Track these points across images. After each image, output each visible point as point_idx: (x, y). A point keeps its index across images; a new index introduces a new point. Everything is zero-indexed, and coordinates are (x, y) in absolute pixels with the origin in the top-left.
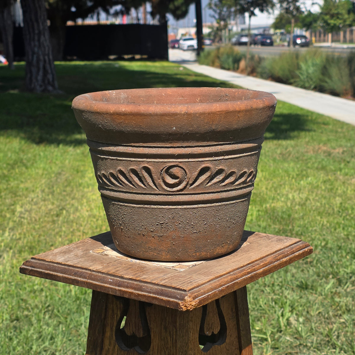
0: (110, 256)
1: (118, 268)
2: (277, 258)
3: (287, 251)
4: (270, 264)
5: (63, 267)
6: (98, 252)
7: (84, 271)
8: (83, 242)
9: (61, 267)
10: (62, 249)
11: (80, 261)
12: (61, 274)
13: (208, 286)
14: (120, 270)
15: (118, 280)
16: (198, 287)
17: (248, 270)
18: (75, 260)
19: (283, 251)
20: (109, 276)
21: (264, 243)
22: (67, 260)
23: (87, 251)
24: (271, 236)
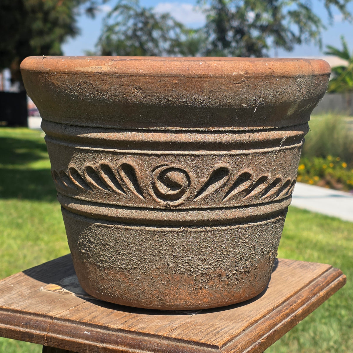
2: (313, 292)
3: (322, 281)
4: (307, 301)
5: (5, 313)
7: (40, 318)
11: (31, 303)
13: (243, 339)
14: (98, 316)
15: (100, 333)
16: (231, 340)
17: (286, 310)
18: (22, 302)
19: (317, 282)
20: (84, 326)
21: (285, 270)
22: (10, 303)
23: (35, 288)
24: (287, 262)
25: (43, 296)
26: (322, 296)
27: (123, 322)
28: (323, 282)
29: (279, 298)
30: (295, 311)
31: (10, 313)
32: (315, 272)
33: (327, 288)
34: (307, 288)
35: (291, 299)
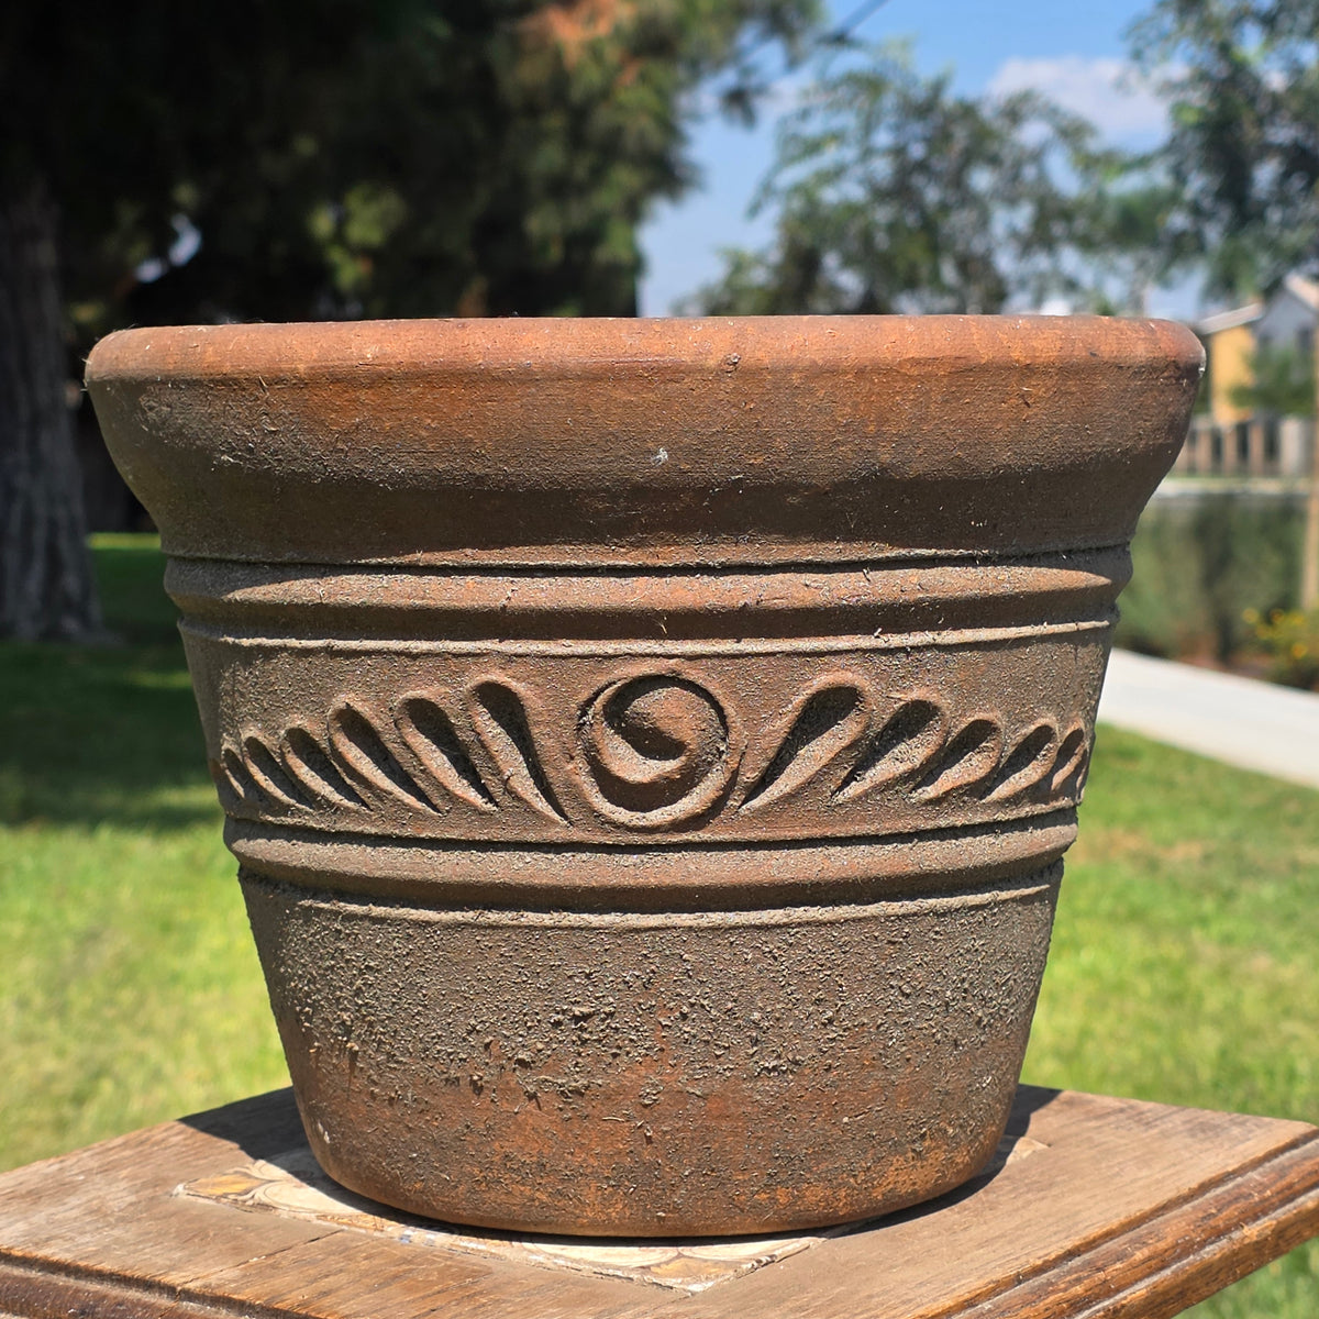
0: (284, 1214)
1: (327, 1276)
2: (1212, 1222)
3: (1261, 1184)
4: (1179, 1258)
5: (18, 1272)
6: (219, 1191)
7: (133, 1294)
8: (142, 1143)
10: (21, 1179)
11: (117, 1240)
14: (338, 1289)
17: (1074, 1286)
18: (88, 1235)
19: (1238, 1186)
21: (1123, 1141)
22: (44, 1237)
23: (157, 1189)
24: (1149, 1111)
25: (172, 1215)
26: (1255, 1239)
27: (424, 1311)
28: (1263, 1187)
29: (1054, 1239)
30: (1118, 1291)
31: (34, 1272)
32: (1241, 1147)
33: (1280, 1211)
34: (1187, 1207)
35: (1104, 1246)
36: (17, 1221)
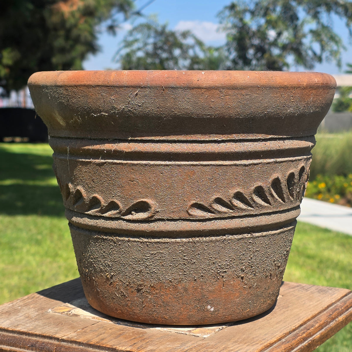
0: (82, 317)
1: (101, 334)
2: (331, 316)
3: (341, 306)
4: (325, 326)
5: (11, 334)
6: (62, 311)
7: (46, 340)
8: (33, 298)
9: (8, 336)
10: (3, 308)
11: (37, 325)
12: (7, 347)
14: (105, 338)
17: (303, 334)
18: (29, 324)
19: (335, 306)
20: (91, 348)
22: (16, 324)
23: (43, 310)
24: (305, 286)
25: (50, 318)
26: (341, 320)
27: (132, 344)
28: (342, 307)
29: (296, 321)
30: (313, 335)
31: (15, 335)
32: (334, 296)
33: (346, 313)
34: (325, 312)
35: (308, 323)
36: (6, 320)
